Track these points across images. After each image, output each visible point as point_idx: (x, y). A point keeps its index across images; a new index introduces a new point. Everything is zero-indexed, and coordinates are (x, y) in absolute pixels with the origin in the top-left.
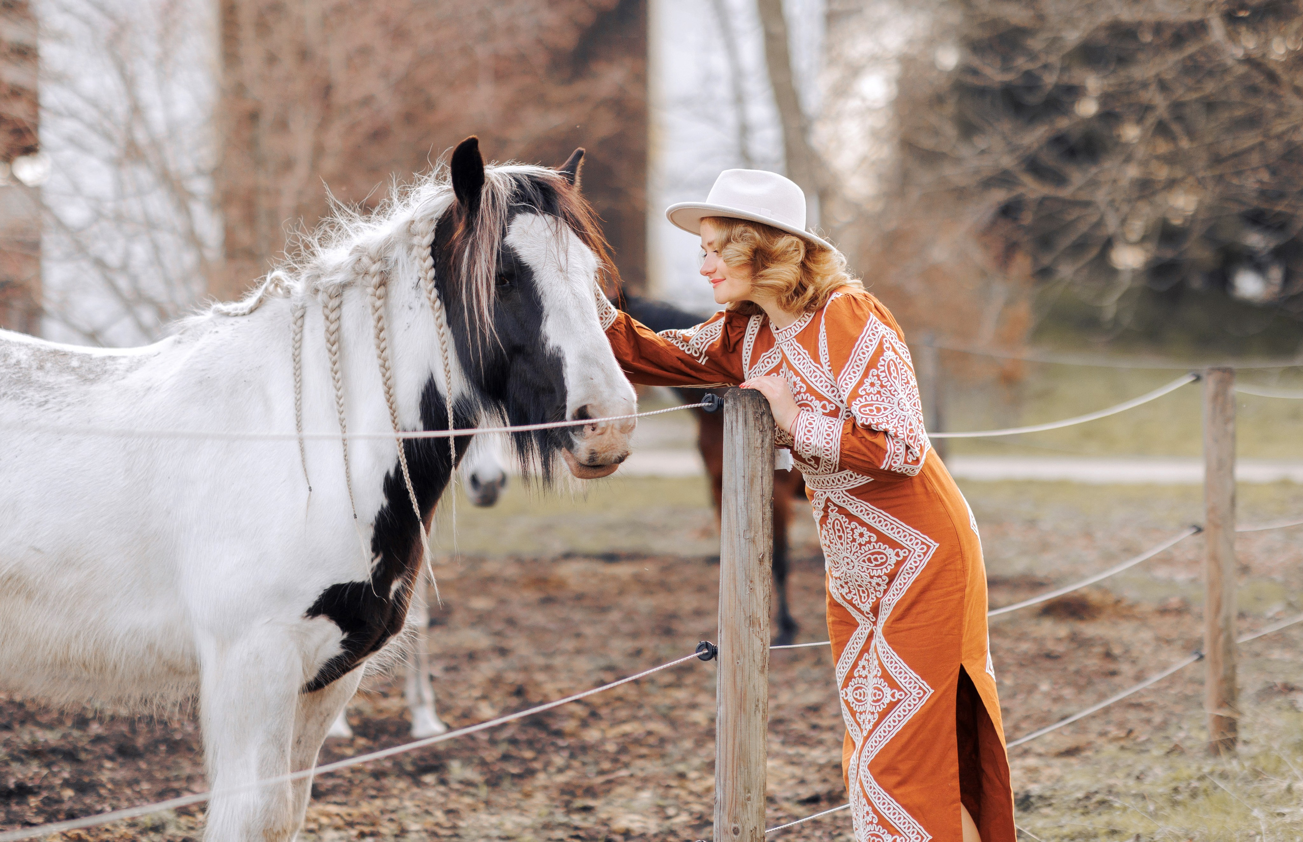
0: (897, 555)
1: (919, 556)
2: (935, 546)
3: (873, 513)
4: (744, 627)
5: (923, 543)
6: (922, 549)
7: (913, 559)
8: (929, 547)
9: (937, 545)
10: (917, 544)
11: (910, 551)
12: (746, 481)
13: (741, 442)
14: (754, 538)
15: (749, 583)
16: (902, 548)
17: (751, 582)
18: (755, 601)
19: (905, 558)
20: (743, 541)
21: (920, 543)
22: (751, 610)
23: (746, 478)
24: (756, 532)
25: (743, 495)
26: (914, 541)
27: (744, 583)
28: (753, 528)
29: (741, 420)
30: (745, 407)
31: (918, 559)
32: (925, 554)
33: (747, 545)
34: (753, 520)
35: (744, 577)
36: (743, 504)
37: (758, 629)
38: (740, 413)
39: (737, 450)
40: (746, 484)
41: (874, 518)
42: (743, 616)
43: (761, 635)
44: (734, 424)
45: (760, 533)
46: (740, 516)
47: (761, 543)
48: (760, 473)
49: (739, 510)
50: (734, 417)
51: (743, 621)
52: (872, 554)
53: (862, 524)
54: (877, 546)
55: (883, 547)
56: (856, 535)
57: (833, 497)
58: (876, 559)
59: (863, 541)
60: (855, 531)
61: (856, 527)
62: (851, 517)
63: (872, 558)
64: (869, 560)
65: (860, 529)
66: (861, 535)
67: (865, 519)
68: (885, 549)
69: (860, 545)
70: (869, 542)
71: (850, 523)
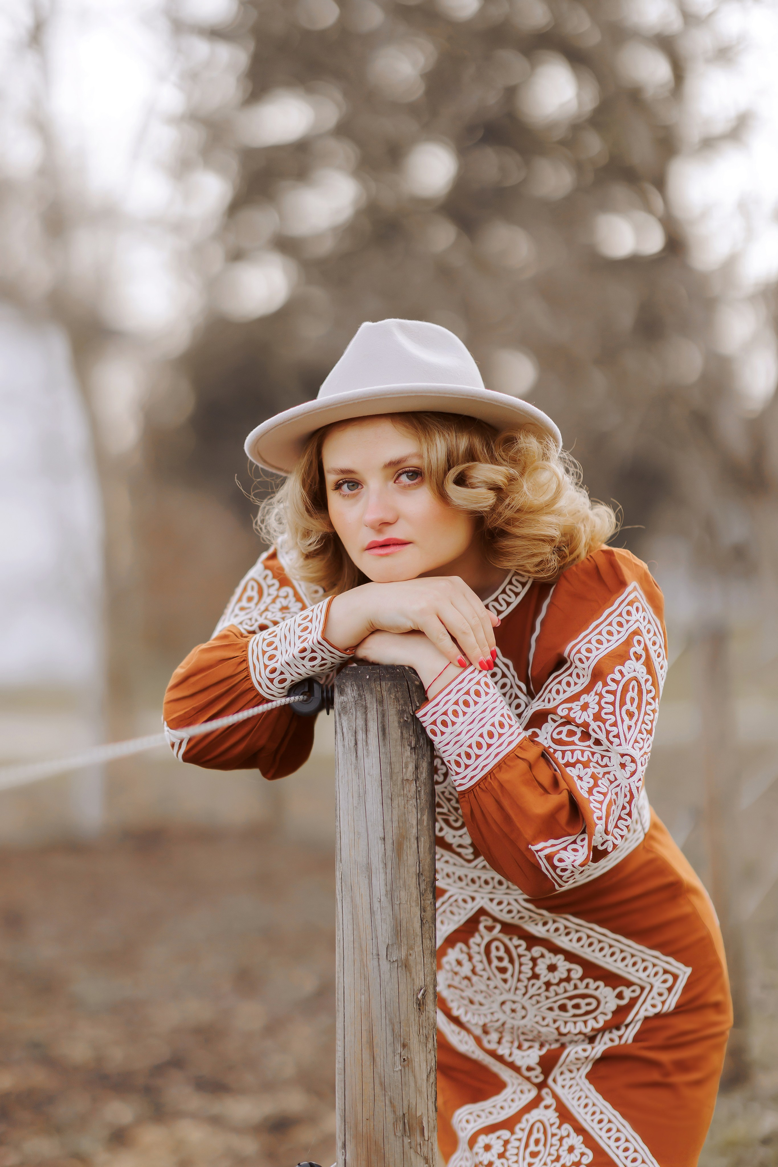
0: (620, 996)
1: (660, 995)
2: (684, 972)
3: (577, 931)
4: (392, 1137)
5: (666, 972)
6: (665, 981)
7: (649, 1002)
8: (676, 977)
9: (689, 970)
10: (656, 974)
11: (642, 989)
12: (389, 846)
13: (376, 771)
14: (407, 959)
15: (399, 1049)
16: (629, 984)
17: (404, 1046)
18: (412, 1084)
19: (633, 1001)
20: (385, 966)
21: (661, 972)
22: (406, 1103)
23: (389, 842)
24: (411, 948)
25: (382, 876)
26: (651, 971)
27: (390, 1050)
28: (404, 940)
29: (373, 727)
30: (381, 702)
31: (658, 1001)
32: (670, 989)
33: (394, 974)
34: (404, 924)
35: (390, 1038)
36: (383, 892)
37: (419, 1139)
38: (373, 715)
39: (368, 787)
40: (389, 853)
41: (579, 939)
42: (390, 1117)
43: (425, 1149)
44: (361, 736)
45: (418, 949)
46: (378, 917)
47: (420, 967)
48: (414, 831)
49: (376, 905)
50: (360, 722)
51: (390, 1126)
52: (571, 998)
53: (556, 950)
54: (582, 985)
55: (593, 985)
56: (541, 968)
57: (493, 908)
58: (577, 1006)
59: (554, 977)
60: (539, 961)
61: (542, 956)
62: (532, 940)
63: (570, 1004)
64: (563, 1008)
65: (551, 958)
66: (552, 968)
67: (563, 942)
68: (597, 988)
69: (548, 984)
70: (568, 979)
71: (528, 949)
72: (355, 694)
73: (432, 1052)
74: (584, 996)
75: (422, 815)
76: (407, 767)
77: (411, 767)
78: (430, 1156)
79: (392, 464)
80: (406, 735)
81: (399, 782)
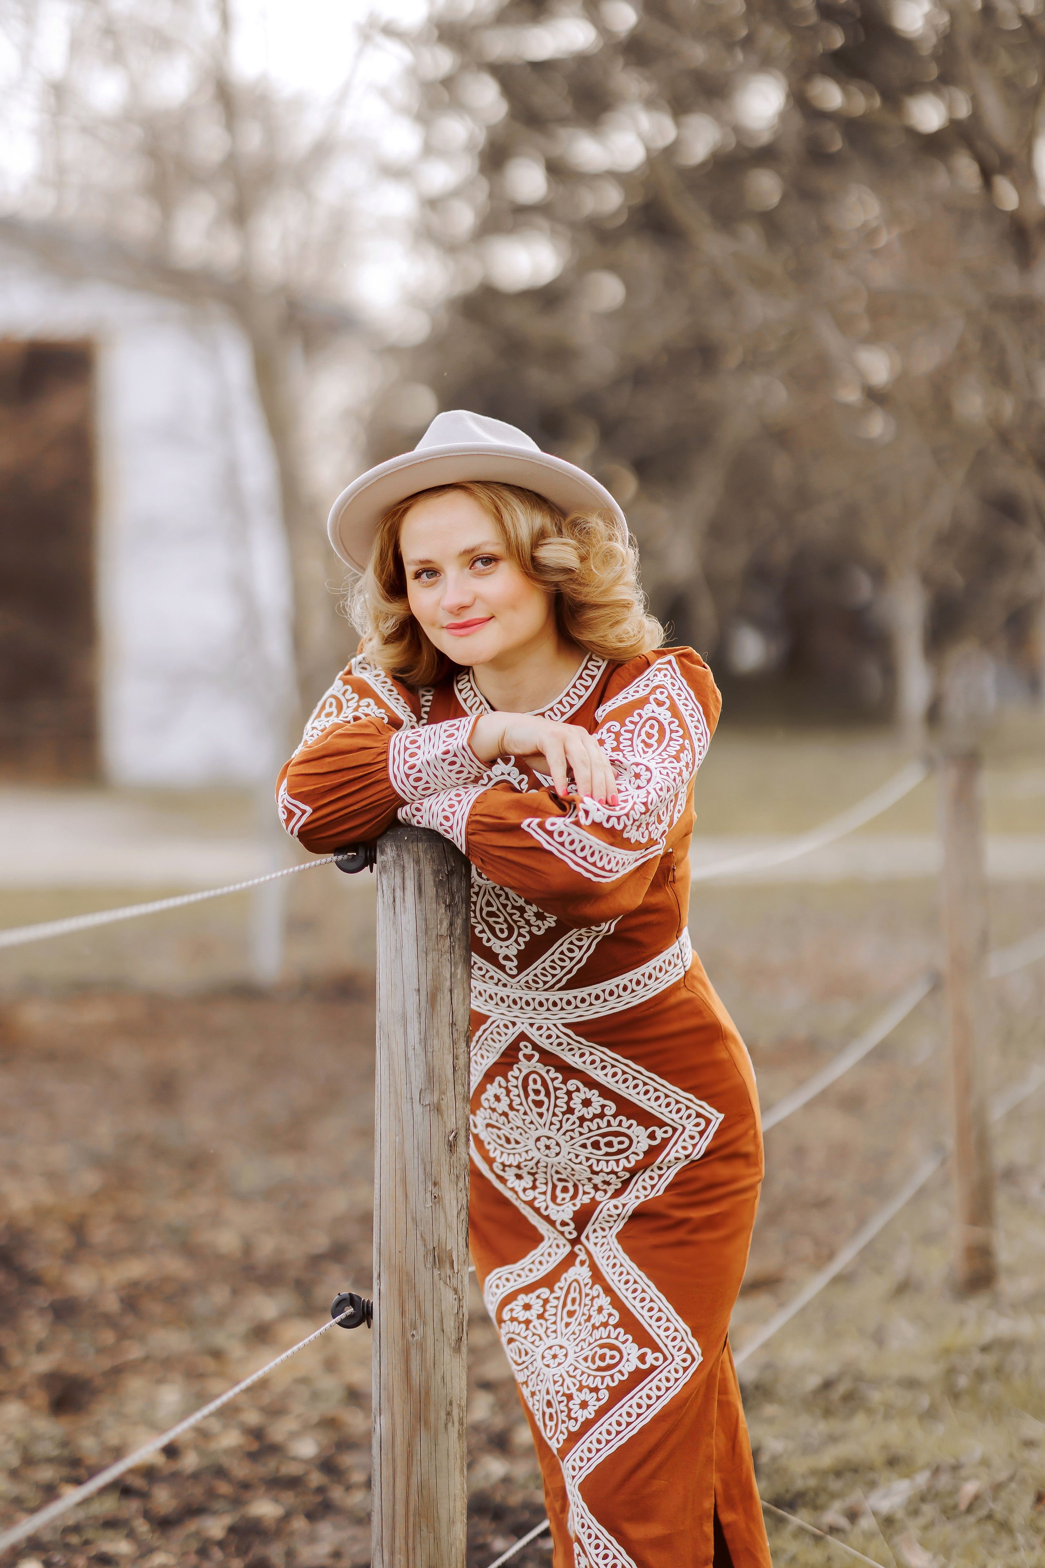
0: (652, 1136)
1: (692, 1138)
2: (717, 1118)
3: (612, 1066)
4: (422, 1268)
5: (699, 1115)
6: (698, 1125)
7: (680, 1143)
8: (708, 1122)
9: (721, 1116)
10: (689, 1116)
11: (675, 1130)
12: (423, 998)
13: (412, 927)
14: (439, 1103)
15: (430, 1187)
16: (662, 1124)
17: (435, 1184)
18: (442, 1219)
19: (665, 1141)
20: (418, 1109)
21: (694, 1115)
22: (436, 1238)
23: (423, 993)
24: (443, 1093)
25: (417, 1025)
26: (684, 1113)
27: (422, 1187)
28: (437, 1085)
29: (410, 885)
30: (417, 862)
31: (689, 1143)
32: (701, 1133)
33: (427, 1117)
34: (436, 1071)
35: (422, 1177)
36: (417, 1040)
37: (449, 1271)
38: (410, 873)
39: (405, 942)
40: (423, 1004)
41: (614, 1075)
42: (421, 1250)
43: (454, 1282)
44: (399, 893)
45: (450, 1094)
46: (412, 1063)
47: (452, 1111)
48: (448, 983)
49: (411, 1052)
50: (398, 881)
51: (421, 1258)
52: (603, 1135)
53: (591, 1084)
54: (615, 1123)
55: (626, 1123)
56: (576, 1103)
57: (533, 1034)
58: (609, 1144)
59: (588, 1113)
60: (574, 1095)
61: (578, 1090)
62: (568, 1071)
63: (602, 1141)
64: (596, 1145)
65: (586, 1093)
66: (587, 1103)
67: (598, 1075)
68: (629, 1127)
69: (582, 1119)
70: (602, 1116)
71: (564, 1082)
72: (394, 854)
73: (464, 1192)
74: (617, 1134)
75: (456, 969)
76: (441, 923)
77: (446, 924)
78: (460, 1288)
79: (467, 552)
80: (441, 894)
81: (434, 937)
